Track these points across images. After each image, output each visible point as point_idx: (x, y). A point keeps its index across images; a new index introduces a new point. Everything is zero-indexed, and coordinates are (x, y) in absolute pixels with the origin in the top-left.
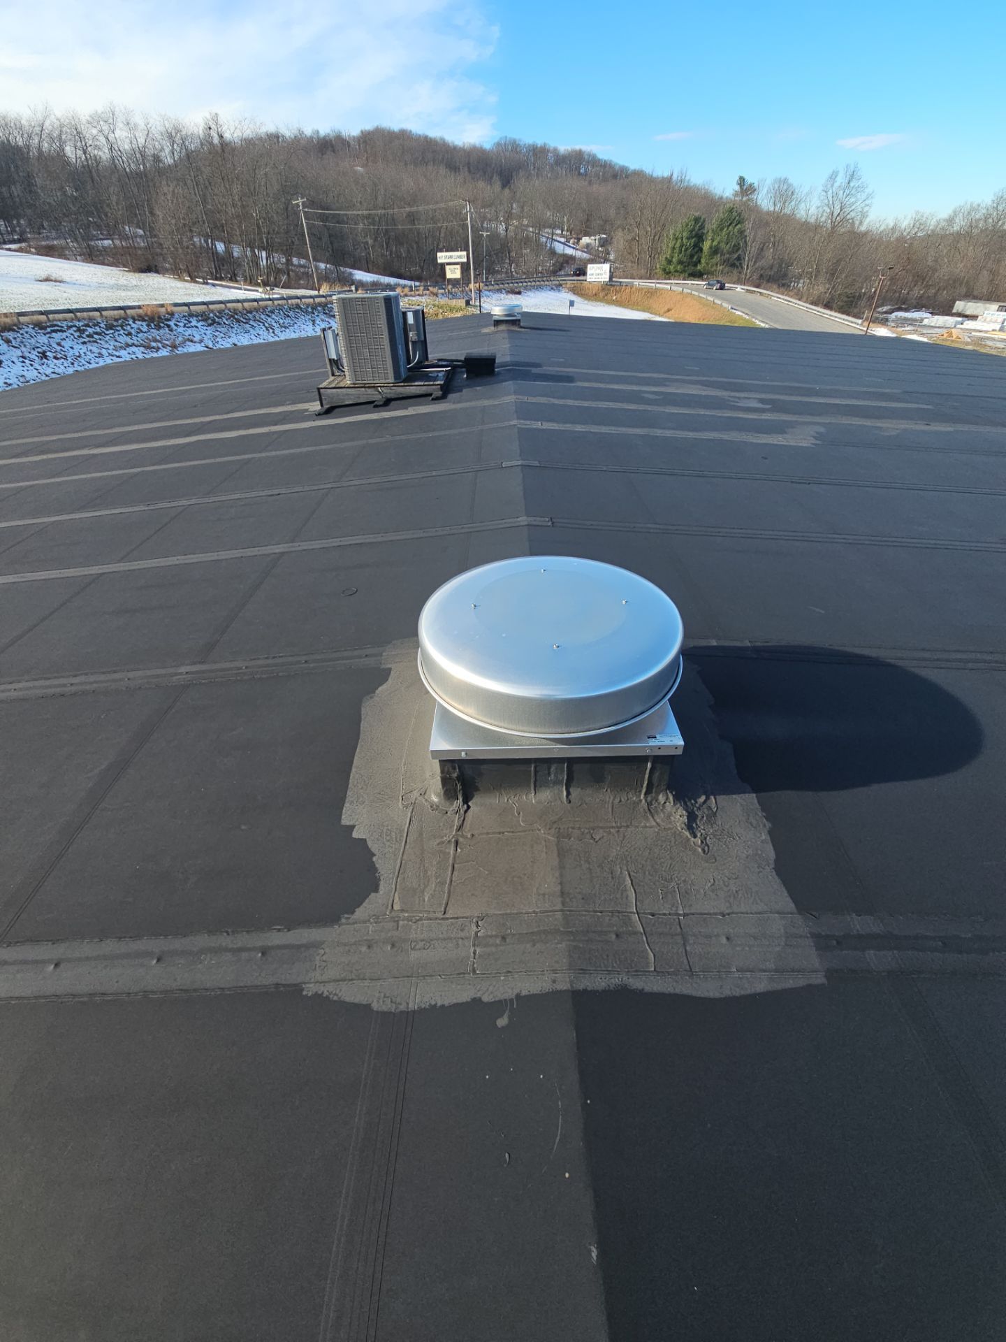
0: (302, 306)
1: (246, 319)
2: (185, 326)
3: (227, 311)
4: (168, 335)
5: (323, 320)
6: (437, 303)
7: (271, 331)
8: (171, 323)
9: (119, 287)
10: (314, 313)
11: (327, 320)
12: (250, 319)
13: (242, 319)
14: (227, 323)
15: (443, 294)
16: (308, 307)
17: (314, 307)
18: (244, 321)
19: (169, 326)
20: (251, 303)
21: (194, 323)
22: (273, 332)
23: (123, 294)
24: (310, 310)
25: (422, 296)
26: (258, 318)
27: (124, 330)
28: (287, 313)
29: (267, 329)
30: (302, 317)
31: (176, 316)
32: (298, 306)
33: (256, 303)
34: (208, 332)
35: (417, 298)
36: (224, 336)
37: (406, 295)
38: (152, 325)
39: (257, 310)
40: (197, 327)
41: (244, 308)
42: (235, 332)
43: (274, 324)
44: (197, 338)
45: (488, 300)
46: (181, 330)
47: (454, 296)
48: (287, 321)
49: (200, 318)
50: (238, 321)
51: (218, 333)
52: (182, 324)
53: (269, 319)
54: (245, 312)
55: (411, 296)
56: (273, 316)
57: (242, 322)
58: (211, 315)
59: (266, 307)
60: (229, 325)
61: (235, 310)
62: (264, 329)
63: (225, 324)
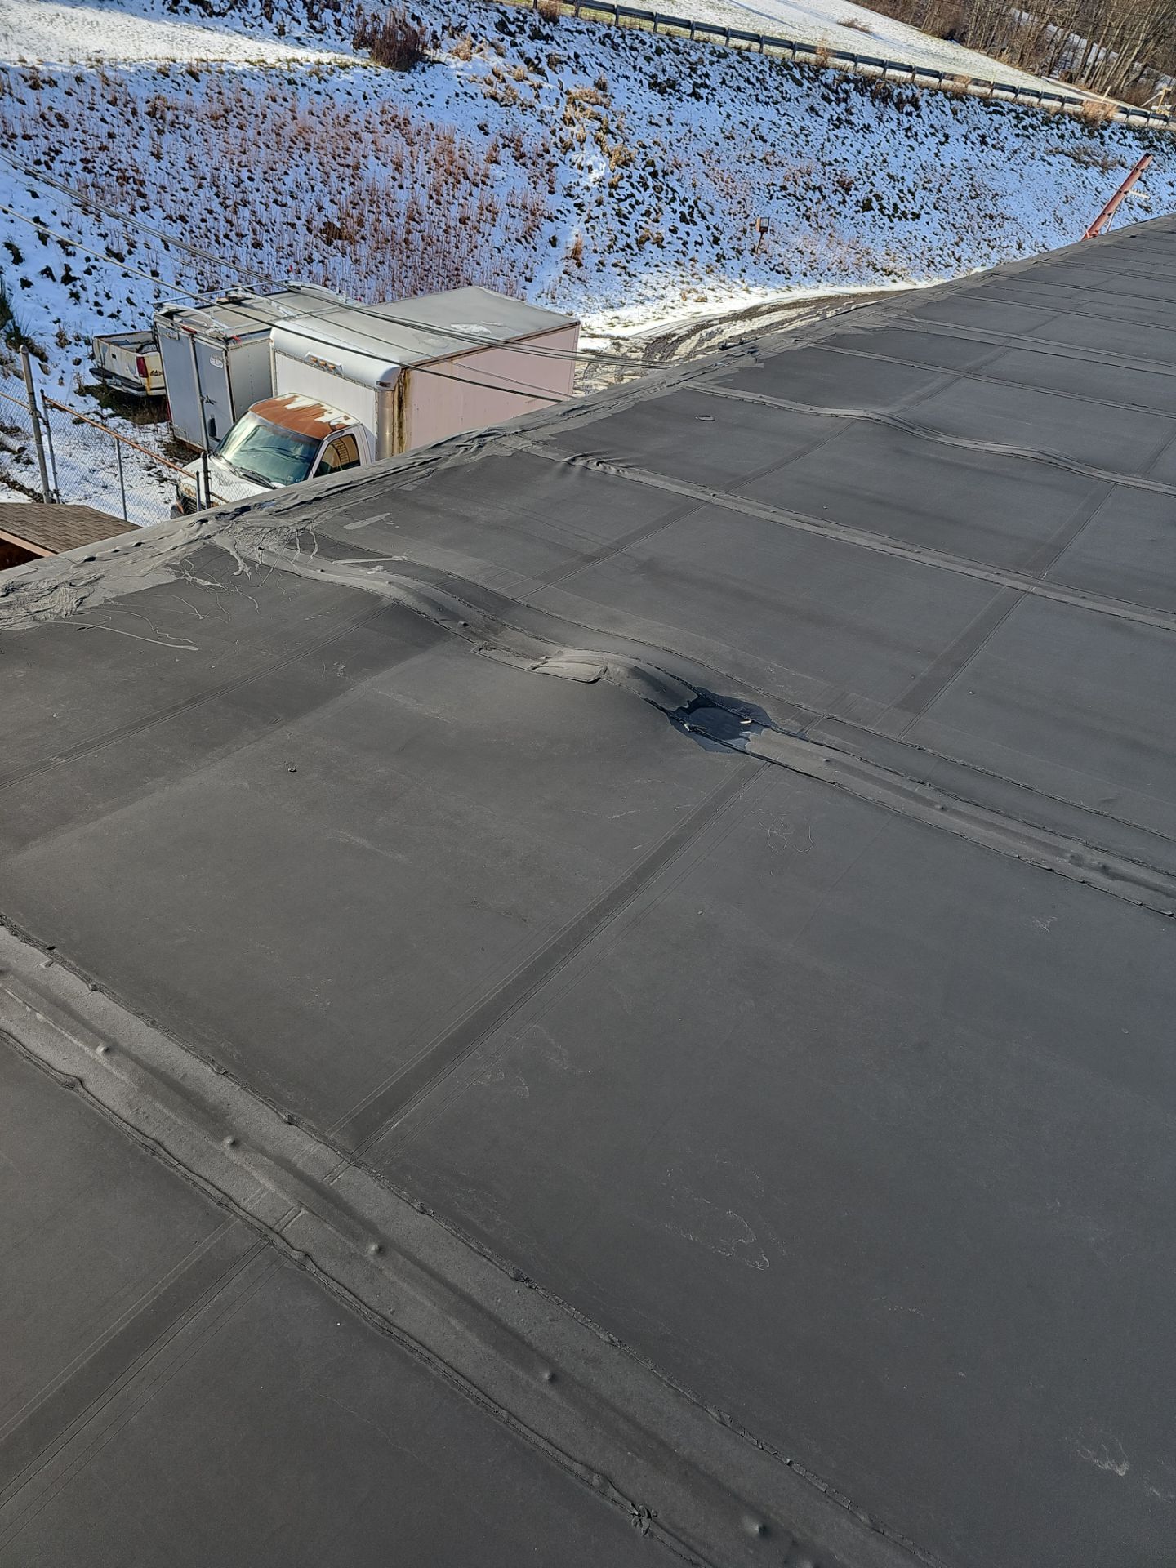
2: (1119, 142)
4: (1100, 150)
8: (1106, 133)
19: (1102, 136)
21: (1129, 141)
27: (1058, 129)
31: (1113, 125)
38: (1086, 130)
46: (1113, 145)
49: (1137, 135)
52: (1116, 138)
63: (1162, 150)
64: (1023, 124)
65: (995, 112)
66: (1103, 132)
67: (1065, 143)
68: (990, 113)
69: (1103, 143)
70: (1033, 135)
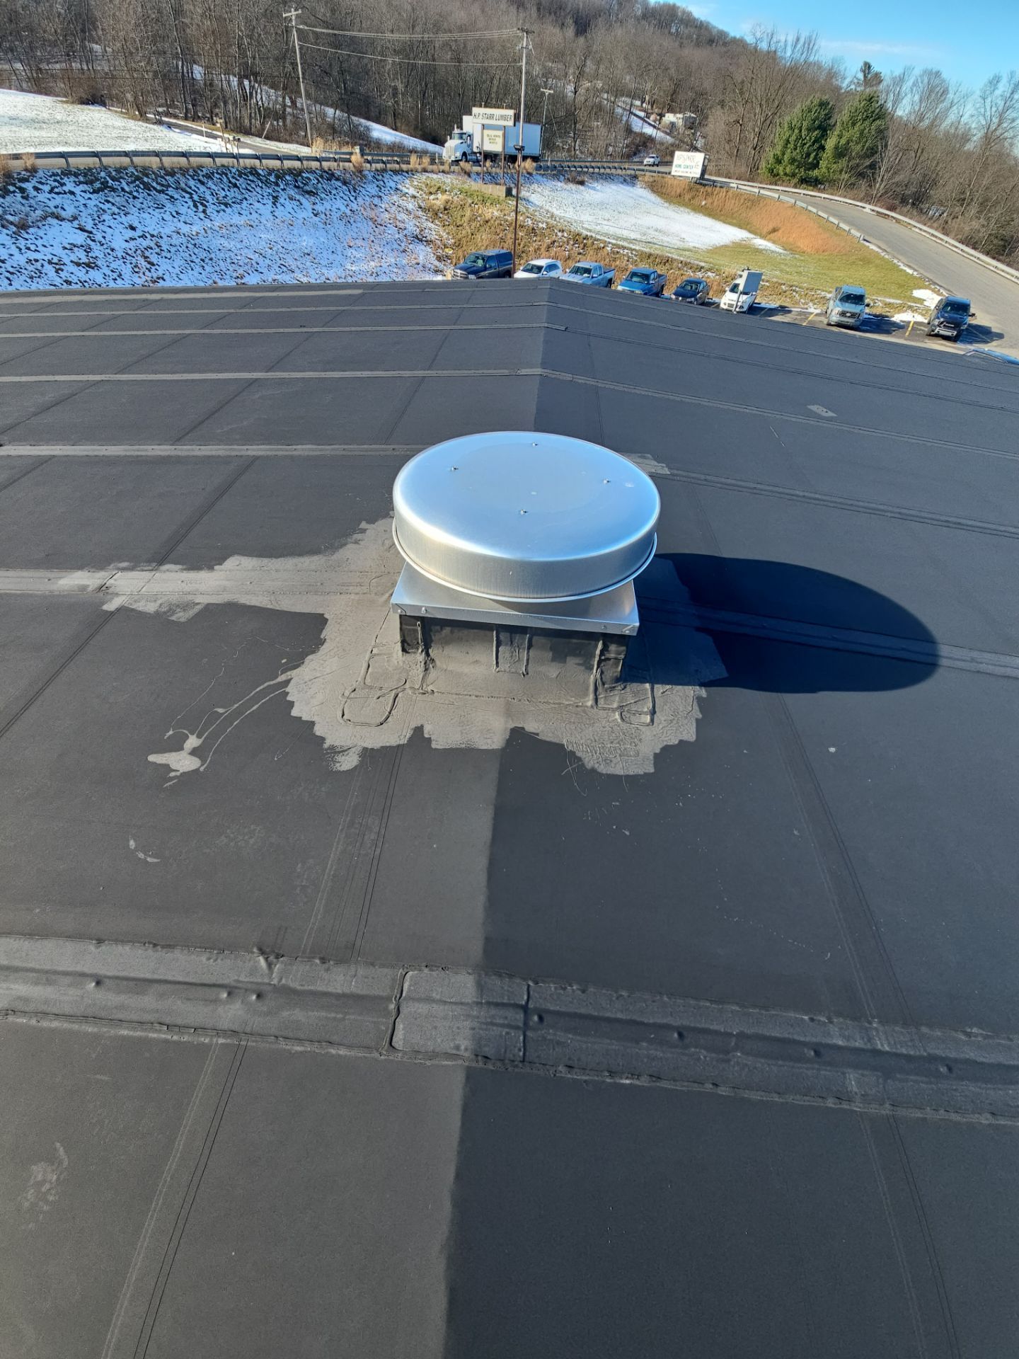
0: (260, 172)
1: (162, 185)
2: (51, 191)
3: (131, 169)
4: (19, 206)
5: (291, 199)
6: (466, 187)
7: (201, 208)
8: (28, 186)
10: (277, 185)
11: (298, 197)
12: (169, 186)
13: (154, 184)
14: (127, 189)
15: (478, 174)
16: (270, 174)
17: (280, 175)
18: (159, 188)
19: (22, 190)
20: (176, 159)
21: (70, 186)
22: (204, 212)
24: (272, 179)
25: (448, 173)
26: (183, 185)
28: (233, 181)
29: (195, 206)
30: (258, 189)
31: (40, 174)
32: (253, 171)
33: (183, 160)
34: (91, 203)
35: (440, 176)
36: (117, 211)
37: (425, 170)
39: (184, 171)
40: (72, 193)
41: (162, 168)
42: (139, 206)
43: (209, 197)
44: (70, 211)
45: (539, 190)
46: (41, 197)
47: (494, 180)
48: (233, 193)
49: (82, 179)
50: (147, 187)
51: (109, 205)
52: (47, 188)
53: (202, 188)
54: (162, 172)
55: (432, 172)
56: (210, 184)
57: (155, 189)
58: (103, 174)
59: (200, 167)
60: (131, 193)
61: (145, 168)
62: (191, 204)
63: (123, 190)
66: (24, 185)
69: (26, 198)
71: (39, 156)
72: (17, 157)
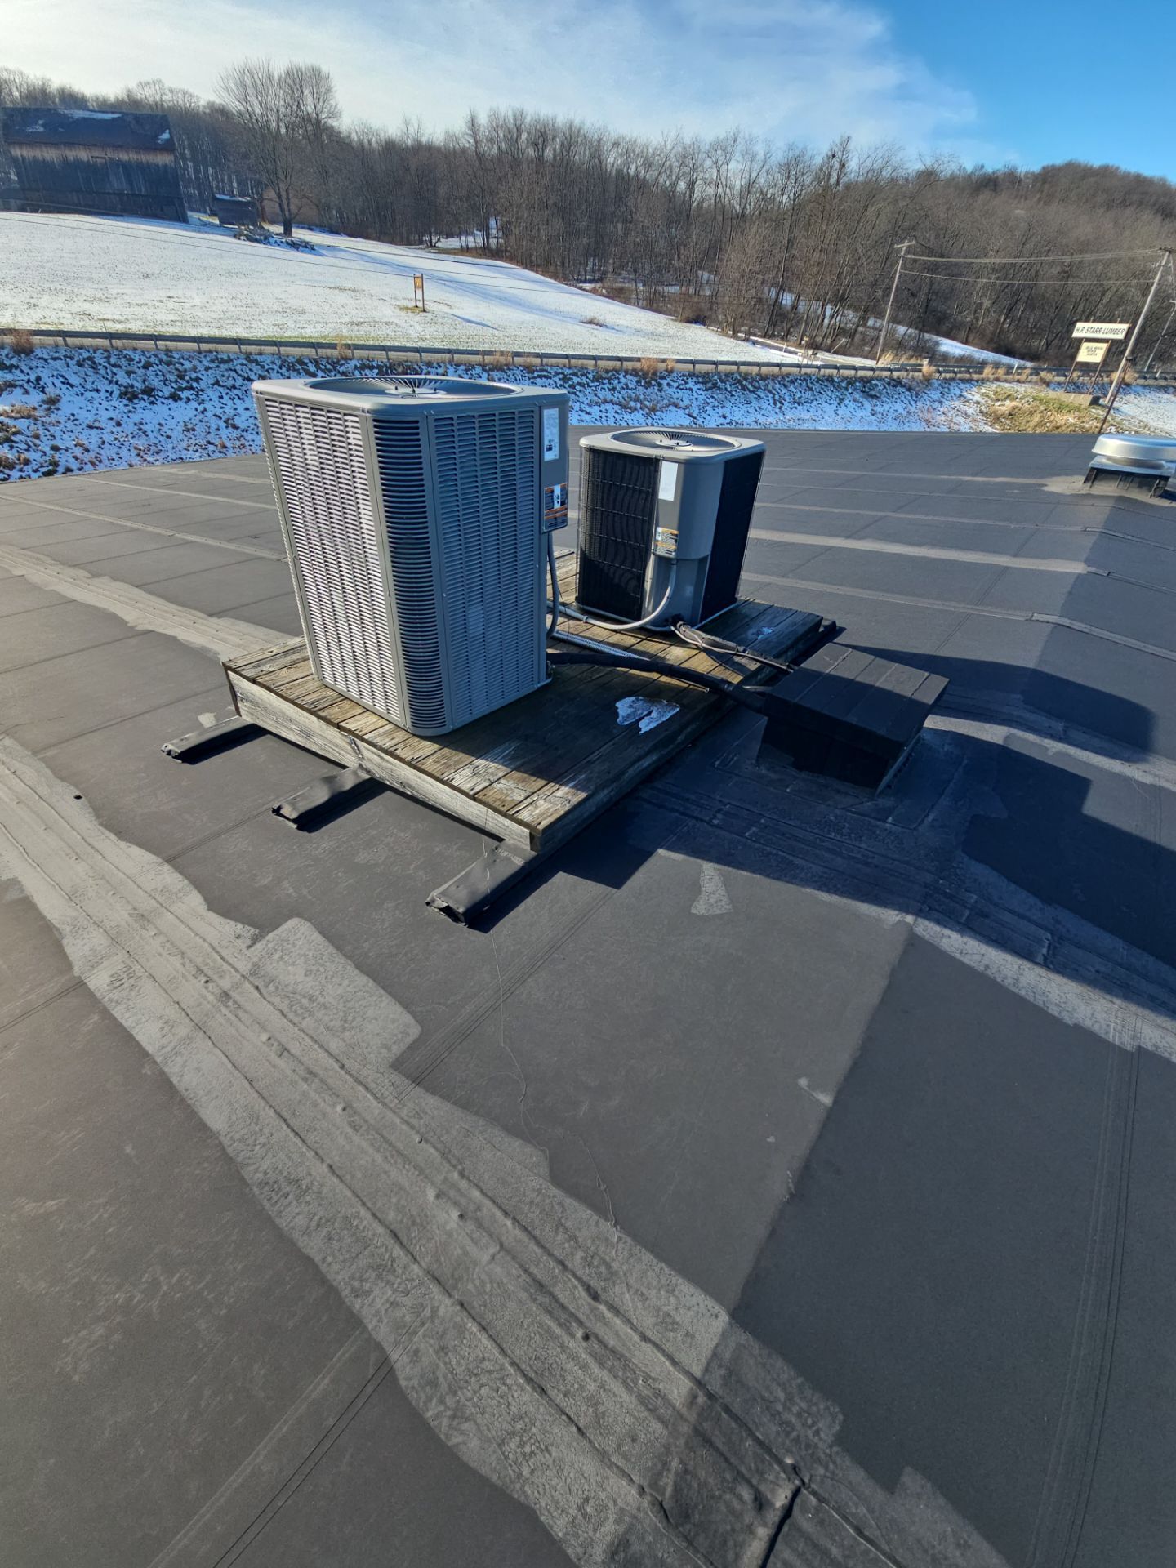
0: (836, 379)
1: (755, 387)
2: (677, 388)
3: (737, 375)
4: (655, 396)
5: (855, 400)
6: (1042, 395)
7: (779, 405)
8: (664, 382)
9: (653, 335)
10: (846, 389)
11: (861, 400)
12: (760, 388)
13: (750, 387)
14: (729, 389)
15: (1059, 384)
16: (843, 381)
17: (850, 382)
18: (751, 389)
19: (660, 385)
20: (771, 369)
21: (691, 385)
22: (780, 408)
23: (649, 343)
24: (844, 385)
25: (1024, 382)
26: (770, 388)
27: (610, 383)
28: (810, 385)
29: (775, 404)
30: (829, 393)
31: (675, 374)
32: (830, 379)
33: (777, 369)
34: (701, 398)
35: (1014, 385)
36: (716, 404)
37: (997, 380)
38: (643, 381)
39: (774, 377)
40: (691, 390)
41: (759, 374)
42: (733, 401)
43: (787, 398)
44: (686, 402)
45: (1136, 401)
46: (671, 391)
47: (1077, 388)
48: (808, 394)
49: (700, 380)
50: (744, 388)
51: (712, 400)
52: (676, 385)
53: (784, 391)
54: (758, 378)
55: (1006, 381)
56: (792, 388)
57: (749, 390)
58: (716, 377)
59: (788, 375)
60: (730, 392)
61: (746, 374)
62: (771, 401)
63: (726, 389)
64: (571, 383)
65: (540, 377)
66: (661, 381)
67: (616, 394)
68: (534, 378)
69: (660, 391)
70: (580, 391)
71: (679, 361)
72: (664, 361)
